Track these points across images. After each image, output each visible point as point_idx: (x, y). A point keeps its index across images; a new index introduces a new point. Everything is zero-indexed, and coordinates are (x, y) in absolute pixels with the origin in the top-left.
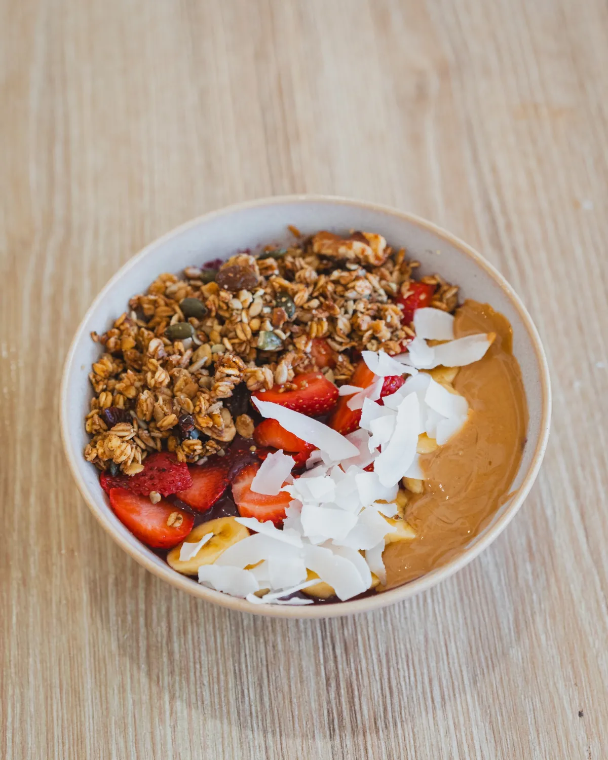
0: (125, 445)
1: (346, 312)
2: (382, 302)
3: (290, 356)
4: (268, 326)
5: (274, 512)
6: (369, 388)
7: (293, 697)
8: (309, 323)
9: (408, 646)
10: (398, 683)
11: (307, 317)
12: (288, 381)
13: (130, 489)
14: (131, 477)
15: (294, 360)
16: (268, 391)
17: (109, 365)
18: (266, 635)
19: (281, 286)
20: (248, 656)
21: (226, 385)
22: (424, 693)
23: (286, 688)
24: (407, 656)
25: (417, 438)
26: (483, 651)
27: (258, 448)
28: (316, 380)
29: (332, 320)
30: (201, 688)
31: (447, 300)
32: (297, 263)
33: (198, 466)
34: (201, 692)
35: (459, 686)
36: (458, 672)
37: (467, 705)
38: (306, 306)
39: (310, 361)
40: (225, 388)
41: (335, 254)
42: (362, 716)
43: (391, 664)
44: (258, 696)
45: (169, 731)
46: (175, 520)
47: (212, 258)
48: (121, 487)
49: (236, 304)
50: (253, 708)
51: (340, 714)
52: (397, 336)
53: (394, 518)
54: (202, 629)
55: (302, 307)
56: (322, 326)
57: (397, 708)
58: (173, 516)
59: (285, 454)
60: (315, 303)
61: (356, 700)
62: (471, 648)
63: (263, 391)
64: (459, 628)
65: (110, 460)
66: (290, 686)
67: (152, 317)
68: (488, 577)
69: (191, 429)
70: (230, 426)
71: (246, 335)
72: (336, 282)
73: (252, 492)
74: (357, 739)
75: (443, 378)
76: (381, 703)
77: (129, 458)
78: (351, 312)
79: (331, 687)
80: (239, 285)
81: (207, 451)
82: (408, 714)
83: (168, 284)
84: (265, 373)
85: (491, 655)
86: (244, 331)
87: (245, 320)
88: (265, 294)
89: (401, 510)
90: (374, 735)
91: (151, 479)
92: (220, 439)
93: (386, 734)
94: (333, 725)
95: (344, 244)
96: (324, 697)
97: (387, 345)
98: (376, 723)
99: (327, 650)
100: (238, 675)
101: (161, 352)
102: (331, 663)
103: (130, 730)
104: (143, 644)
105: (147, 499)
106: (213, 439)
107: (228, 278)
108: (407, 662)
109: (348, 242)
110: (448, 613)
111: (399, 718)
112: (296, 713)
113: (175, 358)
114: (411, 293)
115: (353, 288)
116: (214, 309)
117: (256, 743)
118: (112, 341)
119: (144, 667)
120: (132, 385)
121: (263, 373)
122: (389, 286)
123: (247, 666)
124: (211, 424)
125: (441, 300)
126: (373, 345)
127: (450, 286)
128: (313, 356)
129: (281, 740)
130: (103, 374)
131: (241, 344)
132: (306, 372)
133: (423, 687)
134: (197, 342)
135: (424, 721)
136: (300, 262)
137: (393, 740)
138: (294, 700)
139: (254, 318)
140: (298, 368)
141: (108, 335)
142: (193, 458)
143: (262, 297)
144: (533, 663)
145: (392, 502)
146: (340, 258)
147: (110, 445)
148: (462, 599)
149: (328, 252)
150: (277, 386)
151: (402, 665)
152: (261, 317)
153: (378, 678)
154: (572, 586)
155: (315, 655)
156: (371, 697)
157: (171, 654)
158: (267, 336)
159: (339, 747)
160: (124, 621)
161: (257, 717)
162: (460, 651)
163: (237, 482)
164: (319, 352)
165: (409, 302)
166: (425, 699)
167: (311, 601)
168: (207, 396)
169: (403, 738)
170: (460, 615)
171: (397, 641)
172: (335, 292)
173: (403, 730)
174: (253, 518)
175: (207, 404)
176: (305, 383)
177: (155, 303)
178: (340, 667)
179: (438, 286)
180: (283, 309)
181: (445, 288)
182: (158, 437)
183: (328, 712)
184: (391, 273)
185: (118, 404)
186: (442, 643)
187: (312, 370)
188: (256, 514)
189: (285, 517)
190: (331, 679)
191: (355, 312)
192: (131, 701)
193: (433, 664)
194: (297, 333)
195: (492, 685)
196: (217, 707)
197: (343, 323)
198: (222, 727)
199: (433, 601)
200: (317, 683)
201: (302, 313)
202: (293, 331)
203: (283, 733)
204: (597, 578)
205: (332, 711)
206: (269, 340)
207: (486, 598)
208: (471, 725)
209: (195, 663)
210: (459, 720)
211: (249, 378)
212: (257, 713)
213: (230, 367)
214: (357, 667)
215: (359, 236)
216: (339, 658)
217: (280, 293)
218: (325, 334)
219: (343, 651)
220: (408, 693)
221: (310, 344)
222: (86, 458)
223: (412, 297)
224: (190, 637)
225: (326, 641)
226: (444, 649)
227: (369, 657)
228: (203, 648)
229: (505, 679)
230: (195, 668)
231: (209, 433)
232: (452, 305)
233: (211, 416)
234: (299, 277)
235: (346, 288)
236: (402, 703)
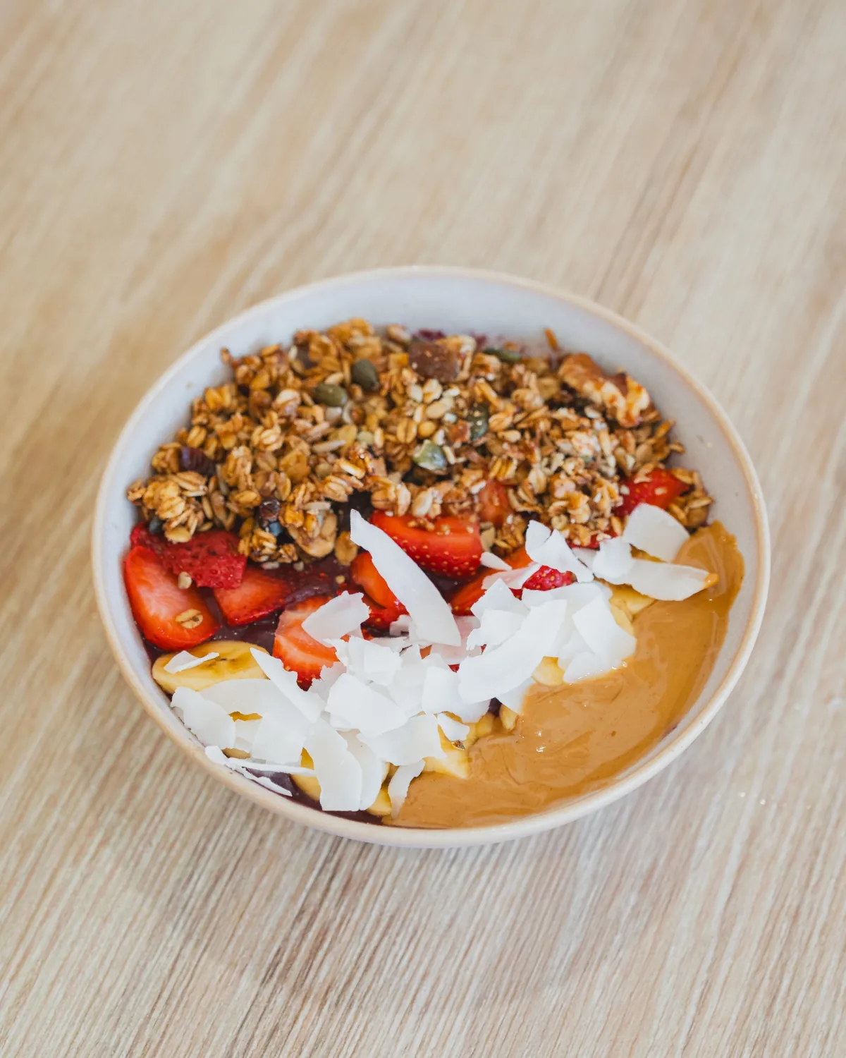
0: (180, 499)
1: (549, 466)
2: (604, 475)
3: (446, 487)
4: (439, 438)
5: (311, 665)
6: (518, 571)
7: (247, 912)
8: (495, 458)
9: (424, 921)
10: (384, 959)
11: (496, 449)
12: (427, 516)
13: (162, 557)
14: (171, 542)
15: (448, 494)
16: (395, 516)
17: (227, 398)
18: (261, 822)
19: (484, 397)
20: (223, 838)
21: (341, 485)
22: (408, 987)
23: (245, 898)
24: (415, 932)
25: (540, 660)
26: (513, 971)
27: (346, 581)
28: (464, 531)
29: (525, 467)
30: (145, 846)
31: (691, 510)
32: (526, 378)
33: (262, 569)
34: (143, 852)
35: (456, 998)
36: (466, 984)
37: (452, 1028)
38: (500, 434)
39: (473, 506)
40: (338, 489)
41: (578, 388)
42: (316, 975)
43: (390, 931)
44: (206, 890)
45: (77, 878)
46: (191, 619)
47: (433, 326)
48: (153, 550)
49: (416, 393)
50: (193, 900)
51: (291, 961)
52: (595, 524)
53: (453, 743)
54: (189, 778)
55: (496, 433)
56: (507, 469)
57: (364, 988)
58: (192, 613)
59: (363, 602)
60: (514, 436)
61: (321, 954)
62: (500, 961)
63: (390, 514)
64: (499, 930)
65: (154, 511)
66: (251, 898)
67: (314, 364)
68: (575, 884)
69: (273, 518)
70: (328, 538)
71: (406, 436)
72: (556, 423)
73: (302, 630)
74: (293, 1001)
75: (625, 602)
76: (348, 973)
77: (176, 518)
78: (554, 467)
79: (300, 922)
80: (430, 371)
81: (281, 556)
82: (372, 1001)
83: (356, 333)
84: (401, 494)
85: (519, 982)
86: (407, 430)
87: (418, 417)
88: (460, 396)
89: (473, 738)
90: (317, 1006)
91: (195, 557)
92: (305, 548)
93: (332, 1012)
94: (275, 970)
95: (595, 380)
96: (284, 931)
97: (576, 529)
98: (327, 993)
99: (322, 877)
100: (198, 853)
101: (290, 409)
102: (318, 895)
103: (33, 855)
104: (109, 761)
105: (175, 579)
106: (296, 545)
107: (424, 356)
108: (412, 939)
109: (601, 380)
110: (497, 907)
111: (359, 1000)
112: (239, 932)
113: (302, 424)
114: (648, 480)
115: (570, 438)
116: (387, 386)
117: (170, 945)
118: (243, 370)
119: (94, 788)
120: (235, 433)
121: (396, 491)
122: (625, 458)
123: (214, 848)
124: (299, 524)
125: (682, 507)
126: (560, 521)
127: (705, 493)
128: (480, 502)
129: (202, 955)
130: (212, 405)
131: (396, 444)
132: (460, 516)
133: (411, 979)
134: (346, 418)
135: (387, 1020)
136: (530, 379)
137: (335, 1023)
138: (247, 917)
139: (431, 420)
140: (451, 508)
141: (244, 361)
142: (260, 556)
143: (455, 398)
144: (565, 1018)
145: (466, 724)
146: (583, 396)
147: (163, 492)
148: (524, 897)
149: (572, 382)
150: (409, 515)
151: (402, 940)
152: (439, 422)
153: (363, 939)
154: (673, 948)
155: (304, 875)
156: (341, 958)
157: (134, 788)
158: (431, 449)
159: (266, 999)
160: (104, 722)
161: (190, 914)
162: (484, 958)
163: (293, 608)
164: (491, 501)
165: (638, 491)
166: (405, 993)
167: (289, 793)
168: (311, 487)
169: (349, 1028)
170: (512, 914)
171: (414, 907)
172: (548, 434)
173: (356, 1018)
174: (280, 660)
175: (308, 497)
176: (446, 529)
177: (325, 348)
178: (326, 904)
179: (692, 488)
180: (469, 425)
181: (697, 493)
182: (233, 512)
183: (279, 951)
184: (638, 445)
185: (207, 448)
186: (468, 937)
187: (468, 518)
188: (288, 657)
189: (318, 677)
190: (305, 913)
191: (559, 470)
192: (53, 821)
193: (441, 957)
194: (474, 463)
195: (497, 1019)
196: (151, 877)
197: (537, 477)
198: (142, 905)
199: (489, 880)
200: (286, 911)
201: (494, 442)
202: (471, 459)
203: (209, 948)
204: (711, 953)
205: (284, 951)
206: (429, 455)
207: (556, 909)
208: (442, 1054)
209: (156, 813)
210: (430, 1040)
211: (379, 490)
212: (193, 908)
213: (356, 464)
214: (347, 915)
215: (621, 380)
216: (331, 894)
217: (480, 404)
218: (508, 480)
219: (341, 888)
220: (389, 976)
221: (483, 484)
222: (128, 495)
223: (646, 486)
224: (169, 779)
225: (327, 865)
226: (465, 947)
227: (369, 910)
228: (177, 800)
229: (519, 1019)
230: (153, 818)
231: (294, 534)
232: (695, 520)
233: (305, 514)
234: (517, 397)
235: (563, 435)
236: (374, 985)
